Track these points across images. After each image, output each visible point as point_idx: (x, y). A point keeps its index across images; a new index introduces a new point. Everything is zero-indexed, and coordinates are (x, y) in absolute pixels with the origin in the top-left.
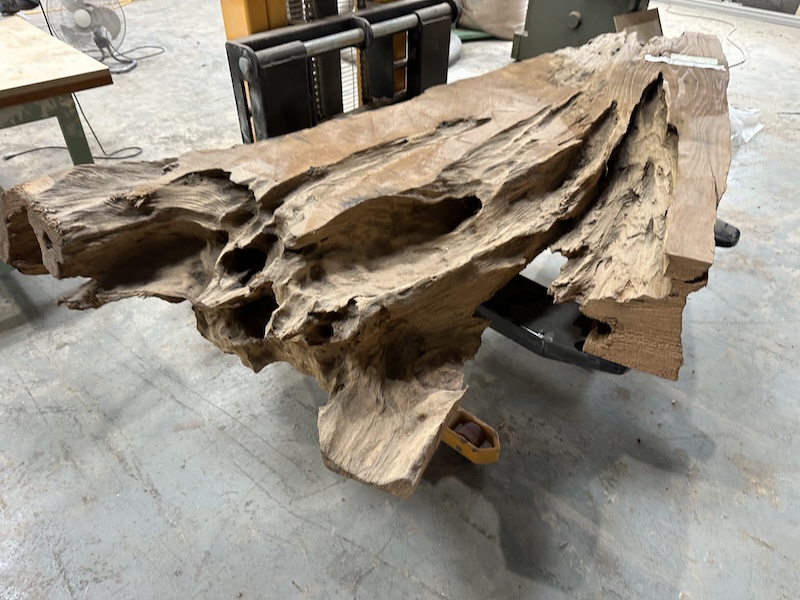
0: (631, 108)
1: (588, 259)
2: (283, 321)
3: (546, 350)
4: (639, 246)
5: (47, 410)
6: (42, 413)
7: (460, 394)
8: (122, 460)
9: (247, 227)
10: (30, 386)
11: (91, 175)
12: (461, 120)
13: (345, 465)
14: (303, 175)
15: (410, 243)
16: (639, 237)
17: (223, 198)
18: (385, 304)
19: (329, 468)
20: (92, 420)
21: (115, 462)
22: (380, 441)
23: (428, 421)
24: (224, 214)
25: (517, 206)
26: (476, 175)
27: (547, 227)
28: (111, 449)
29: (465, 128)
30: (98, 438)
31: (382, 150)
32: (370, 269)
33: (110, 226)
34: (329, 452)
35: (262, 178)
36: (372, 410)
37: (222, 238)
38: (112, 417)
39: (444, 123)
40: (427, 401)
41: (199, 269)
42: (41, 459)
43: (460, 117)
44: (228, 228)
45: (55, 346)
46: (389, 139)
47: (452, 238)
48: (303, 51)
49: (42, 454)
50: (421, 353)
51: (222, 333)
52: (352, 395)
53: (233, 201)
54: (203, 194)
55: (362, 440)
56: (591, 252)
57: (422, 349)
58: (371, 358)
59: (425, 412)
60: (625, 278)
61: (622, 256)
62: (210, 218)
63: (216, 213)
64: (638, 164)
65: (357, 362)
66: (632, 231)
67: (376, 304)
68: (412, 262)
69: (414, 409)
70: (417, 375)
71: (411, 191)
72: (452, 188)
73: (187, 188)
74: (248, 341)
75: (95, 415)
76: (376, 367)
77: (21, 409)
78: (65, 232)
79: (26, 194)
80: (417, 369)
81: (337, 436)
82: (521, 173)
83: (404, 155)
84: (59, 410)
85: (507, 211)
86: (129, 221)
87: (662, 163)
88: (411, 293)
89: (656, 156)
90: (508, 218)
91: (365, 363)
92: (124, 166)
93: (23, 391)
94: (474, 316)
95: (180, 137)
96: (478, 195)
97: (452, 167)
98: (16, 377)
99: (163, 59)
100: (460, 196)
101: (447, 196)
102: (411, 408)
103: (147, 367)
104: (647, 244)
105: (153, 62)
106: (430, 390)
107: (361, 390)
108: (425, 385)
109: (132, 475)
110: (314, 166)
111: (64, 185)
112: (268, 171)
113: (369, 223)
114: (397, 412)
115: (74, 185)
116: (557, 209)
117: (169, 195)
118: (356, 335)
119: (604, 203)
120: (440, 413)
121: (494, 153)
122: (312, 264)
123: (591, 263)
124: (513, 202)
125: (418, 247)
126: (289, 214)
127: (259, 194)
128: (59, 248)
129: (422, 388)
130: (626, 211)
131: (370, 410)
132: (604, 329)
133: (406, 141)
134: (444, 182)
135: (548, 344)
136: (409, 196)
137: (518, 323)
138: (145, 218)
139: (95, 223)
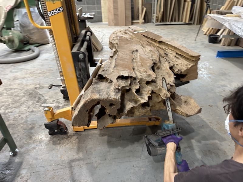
12: (133, 52)
34: (186, 114)
36: (180, 105)
79: (97, 98)
128: (119, 104)
133: (133, 58)
138: (121, 91)
139: (118, 96)
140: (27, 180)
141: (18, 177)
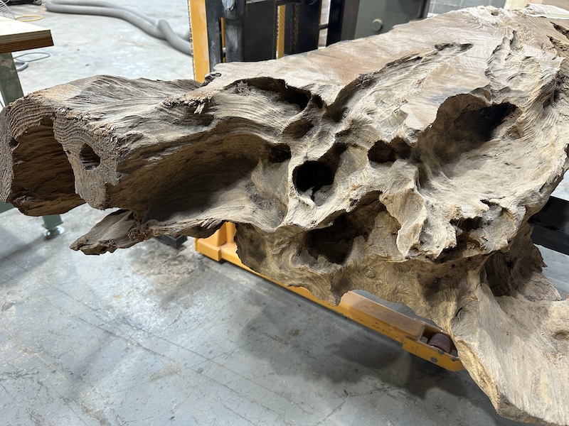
5: (5, 377)
8: (103, 422)
9: (310, 140)
11: (118, 86)
12: (447, 46)
13: (528, 409)
14: (357, 81)
17: (278, 109)
20: (59, 382)
24: (285, 126)
26: (503, 83)
28: (87, 411)
29: (454, 51)
30: (70, 399)
31: (403, 64)
33: (170, 137)
35: (322, 84)
36: (512, 334)
37: (281, 154)
38: (80, 375)
39: (436, 47)
41: (254, 192)
43: (443, 42)
44: (289, 141)
46: (406, 55)
54: (257, 105)
55: (525, 373)
62: (269, 130)
63: (274, 125)
65: (478, 279)
68: (475, 167)
71: (478, 90)
72: (494, 94)
73: (239, 96)
75: (60, 375)
76: (487, 282)
78: (121, 141)
80: (516, 283)
84: (18, 375)
85: (544, 116)
86: (189, 132)
90: (548, 121)
96: (512, 101)
97: (487, 74)
100: (499, 102)
101: (492, 101)
110: (362, 73)
111: (92, 92)
112: (321, 78)
115: (103, 94)
117: (225, 103)
126: (366, 118)
133: (419, 58)
136: (477, 96)
138: (205, 129)
139: (154, 133)
140: (12, 304)
141: (8, 286)
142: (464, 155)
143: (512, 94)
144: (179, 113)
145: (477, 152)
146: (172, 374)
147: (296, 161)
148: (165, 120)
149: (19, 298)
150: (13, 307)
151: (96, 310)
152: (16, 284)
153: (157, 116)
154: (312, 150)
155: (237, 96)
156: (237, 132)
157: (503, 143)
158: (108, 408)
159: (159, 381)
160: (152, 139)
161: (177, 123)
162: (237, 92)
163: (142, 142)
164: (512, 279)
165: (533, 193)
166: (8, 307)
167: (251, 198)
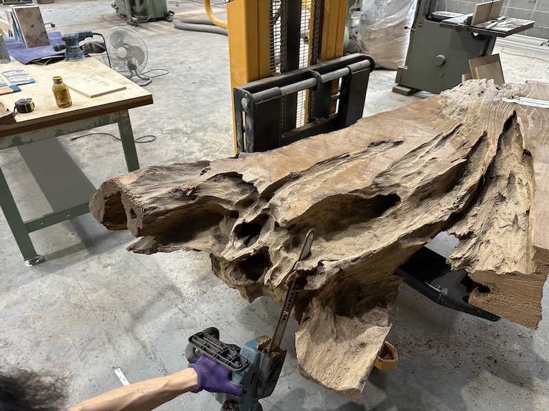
0: (498, 137)
1: (473, 241)
2: (277, 274)
3: (442, 300)
4: (508, 234)
5: (98, 309)
6: (95, 310)
7: (388, 329)
8: (144, 347)
9: (250, 209)
10: (86, 292)
11: (158, 172)
12: (383, 142)
13: (313, 375)
14: (286, 178)
15: (352, 223)
16: (508, 227)
17: (237, 190)
18: (342, 268)
19: (303, 375)
20: (125, 318)
21: (140, 348)
22: (336, 359)
23: (367, 348)
24: (237, 201)
25: (425, 203)
26: (396, 180)
27: (446, 218)
28: (137, 339)
29: (386, 147)
30: (130, 330)
31: (334, 161)
32: (328, 240)
33: (171, 206)
34: (304, 365)
35: (262, 180)
36: (329, 337)
37: (235, 215)
38: (138, 317)
39: (372, 144)
40: (365, 333)
41: (218, 233)
42: (93, 342)
43: (383, 140)
44: (239, 209)
45: (101, 266)
46: (338, 154)
47: (380, 220)
48: (279, 93)
49: (94, 338)
50: (360, 299)
51: (231, 275)
52: (316, 326)
53: (242, 193)
54: (225, 188)
55: (324, 358)
56: (476, 236)
57: (360, 295)
58: (328, 300)
59: (365, 341)
60: (501, 257)
61: (497, 240)
62: (229, 202)
63: (233, 200)
64: (504, 175)
65: (319, 303)
66: (503, 223)
67: (336, 267)
68: (354, 235)
69: (357, 338)
70: (358, 314)
71: (356, 191)
72: (381, 189)
73: (216, 183)
74: (248, 282)
75: (127, 314)
76: (330, 306)
77: (81, 307)
78: (146, 210)
79: (121, 184)
80: (358, 310)
81: (308, 353)
82: (428, 181)
83: (350, 165)
84: (104, 309)
85: (418, 206)
86: (183, 204)
87: (521, 176)
88: (359, 261)
89: (516, 170)
90: (419, 210)
91: (324, 304)
92: (175, 166)
93: (83, 295)
94: (394, 274)
95: (180, 130)
96: (398, 193)
97: (381, 175)
98: (78, 285)
99: (168, 78)
100: (386, 194)
101: (378, 193)
102: (355, 338)
103: (160, 284)
104: (513, 233)
105: (162, 79)
106: (367, 325)
107: (322, 323)
108: (363, 321)
109: (151, 358)
110: (293, 171)
111: (142, 179)
112: (265, 175)
113: (327, 210)
114: (346, 340)
115: (148, 179)
116: (452, 206)
117: (206, 188)
118: (323, 287)
119: (481, 202)
120: (376, 343)
121: (408, 165)
122: (293, 236)
123: (475, 244)
124: (422, 199)
125: (357, 226)
126: (279, 203)
127: (261, 190)
128: (142, 220)
129: (361, 324)
130: (497, 208)
131: (328, 338)
132: (484, 290)
133: (348, 156)
134: (376, 184)
135: (444, 296)
136: (355, 194)
137: (422, 281)
138: (192, 202)
139: (163, 205)
140: (109, 265)
141: (109, 253)
142: (352, 226)
143: (401, 188)
144: (178, 195)
145: (364, 224)
146: (191, 328)
147: (239, 221)
148: (171, 198)
149: (114, 262)
150: (109, 267)
151: (155, 277)
152: (114, 252)
153: (167, 196)
154: (248, 216)
155: (215, 183)
156: (210, 203)
157: (386, 220)
158: (149, 340)
159: (182, 330)
160: (162, 208)
161: (177, 199)
162: (215, 181)
163: (156, 210)
164: (355, 308)
165: (346, 262)
166: (107, 266)
167: (215, 237)
